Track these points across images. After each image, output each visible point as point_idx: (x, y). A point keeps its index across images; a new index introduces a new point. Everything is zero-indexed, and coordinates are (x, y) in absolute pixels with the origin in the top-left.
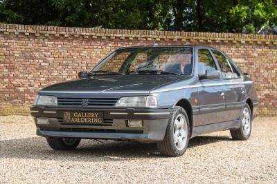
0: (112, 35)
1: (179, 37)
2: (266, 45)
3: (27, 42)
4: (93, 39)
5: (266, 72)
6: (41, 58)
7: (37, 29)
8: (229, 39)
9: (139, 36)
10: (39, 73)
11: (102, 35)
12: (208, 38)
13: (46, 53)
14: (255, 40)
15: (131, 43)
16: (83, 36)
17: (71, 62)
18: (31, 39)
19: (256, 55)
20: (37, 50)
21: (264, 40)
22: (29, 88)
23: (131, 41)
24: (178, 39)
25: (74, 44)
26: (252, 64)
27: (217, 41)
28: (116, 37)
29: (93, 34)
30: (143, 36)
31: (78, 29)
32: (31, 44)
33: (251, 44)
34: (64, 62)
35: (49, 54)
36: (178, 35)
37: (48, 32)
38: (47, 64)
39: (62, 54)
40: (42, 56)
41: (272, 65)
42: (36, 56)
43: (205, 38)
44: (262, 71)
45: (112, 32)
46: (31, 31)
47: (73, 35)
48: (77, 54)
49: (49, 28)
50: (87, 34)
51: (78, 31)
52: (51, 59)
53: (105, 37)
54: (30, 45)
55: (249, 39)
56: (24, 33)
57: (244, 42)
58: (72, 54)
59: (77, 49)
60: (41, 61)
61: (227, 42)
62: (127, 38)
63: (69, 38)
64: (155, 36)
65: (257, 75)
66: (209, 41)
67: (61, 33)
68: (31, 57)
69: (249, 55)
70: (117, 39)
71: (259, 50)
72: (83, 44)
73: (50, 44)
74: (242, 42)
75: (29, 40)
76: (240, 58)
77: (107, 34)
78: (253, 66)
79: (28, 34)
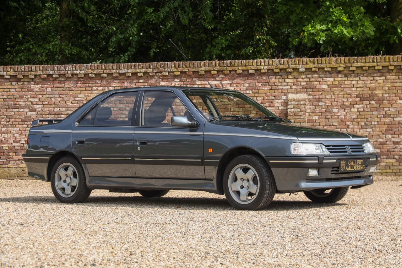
0: (114, 71)
1: (207, 69)
2: (340, 72)
3: (9, 87)
4: (91, 78)
5: (342, 110)
6: (27, 106)
7: (19, 70)
8: (281, 67)
9: (150, 70)
10: (25, 126)
11: (101, 72)
12: (249, 68)
13: (32, 100)
14: (320, 66)
15: (141, 81)
16: (77, 74)
17: (64, 109)
18: (14, 83)
19: (325, 87)
20: (21, 97)
21: (334, 65)
22: (14, 144)
23: (140, 77)
24: (206, 72)
25: (67, 86)
26: (319, 100)
27: (263, 71)
28: (120, 74)
29: (90, 71)
30: (156, 70)
31: (69, 67)
32: (14, 89)
33: (316, 72)
34: (56, 109)
35: (37, 100)
36: (205, 65)
37: (33, 73)
38: (34, 113)
39: (53, 99)
40: (27, 103)
41: (350, 100)
42: (21, 103)
43: (244, 68)
44: (335, 110)
45: (114, 67)
46: (12, 73)
47: (64, 75)
48: (72, 99)
49: (33, 67)
50: (82, 72)
51: (70, 68)
52: (39, 107)
53: (106, 75)
54: (12, 90)
55: (311, 65)
56: (4, 76)
57: (304, 70)
58: (66, 99)
59: (71, 93)
60: (26, 110)
61: (278, 71)
62: (135, 74)
63: (60, 79)
64: (173, 70)
65: (329, 117)
66: (250, 72)
67: (48, 72)
68: (15, 106)
69: (313, 88)
70: (122, 77)
71: (330, 80)
72: (78, 85)
73: (36, 87)
74: (301, 70)
75: (11, 85)
76: (300, 92)
77: (108, 71)
78: (320, 104)
79: (8, 77)
